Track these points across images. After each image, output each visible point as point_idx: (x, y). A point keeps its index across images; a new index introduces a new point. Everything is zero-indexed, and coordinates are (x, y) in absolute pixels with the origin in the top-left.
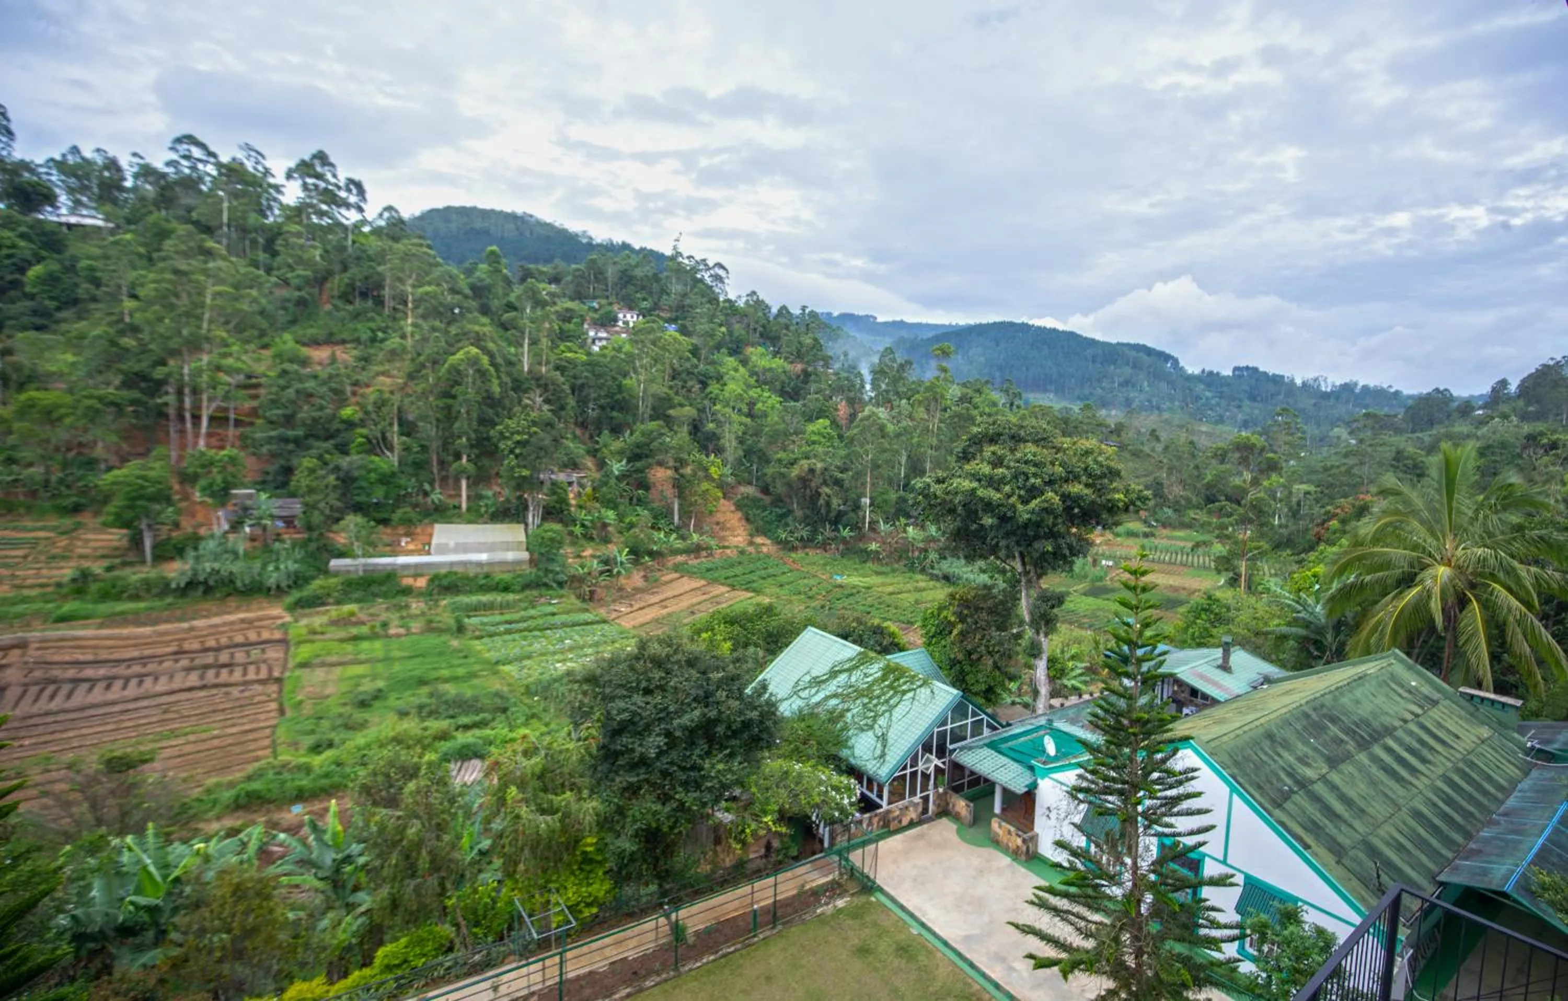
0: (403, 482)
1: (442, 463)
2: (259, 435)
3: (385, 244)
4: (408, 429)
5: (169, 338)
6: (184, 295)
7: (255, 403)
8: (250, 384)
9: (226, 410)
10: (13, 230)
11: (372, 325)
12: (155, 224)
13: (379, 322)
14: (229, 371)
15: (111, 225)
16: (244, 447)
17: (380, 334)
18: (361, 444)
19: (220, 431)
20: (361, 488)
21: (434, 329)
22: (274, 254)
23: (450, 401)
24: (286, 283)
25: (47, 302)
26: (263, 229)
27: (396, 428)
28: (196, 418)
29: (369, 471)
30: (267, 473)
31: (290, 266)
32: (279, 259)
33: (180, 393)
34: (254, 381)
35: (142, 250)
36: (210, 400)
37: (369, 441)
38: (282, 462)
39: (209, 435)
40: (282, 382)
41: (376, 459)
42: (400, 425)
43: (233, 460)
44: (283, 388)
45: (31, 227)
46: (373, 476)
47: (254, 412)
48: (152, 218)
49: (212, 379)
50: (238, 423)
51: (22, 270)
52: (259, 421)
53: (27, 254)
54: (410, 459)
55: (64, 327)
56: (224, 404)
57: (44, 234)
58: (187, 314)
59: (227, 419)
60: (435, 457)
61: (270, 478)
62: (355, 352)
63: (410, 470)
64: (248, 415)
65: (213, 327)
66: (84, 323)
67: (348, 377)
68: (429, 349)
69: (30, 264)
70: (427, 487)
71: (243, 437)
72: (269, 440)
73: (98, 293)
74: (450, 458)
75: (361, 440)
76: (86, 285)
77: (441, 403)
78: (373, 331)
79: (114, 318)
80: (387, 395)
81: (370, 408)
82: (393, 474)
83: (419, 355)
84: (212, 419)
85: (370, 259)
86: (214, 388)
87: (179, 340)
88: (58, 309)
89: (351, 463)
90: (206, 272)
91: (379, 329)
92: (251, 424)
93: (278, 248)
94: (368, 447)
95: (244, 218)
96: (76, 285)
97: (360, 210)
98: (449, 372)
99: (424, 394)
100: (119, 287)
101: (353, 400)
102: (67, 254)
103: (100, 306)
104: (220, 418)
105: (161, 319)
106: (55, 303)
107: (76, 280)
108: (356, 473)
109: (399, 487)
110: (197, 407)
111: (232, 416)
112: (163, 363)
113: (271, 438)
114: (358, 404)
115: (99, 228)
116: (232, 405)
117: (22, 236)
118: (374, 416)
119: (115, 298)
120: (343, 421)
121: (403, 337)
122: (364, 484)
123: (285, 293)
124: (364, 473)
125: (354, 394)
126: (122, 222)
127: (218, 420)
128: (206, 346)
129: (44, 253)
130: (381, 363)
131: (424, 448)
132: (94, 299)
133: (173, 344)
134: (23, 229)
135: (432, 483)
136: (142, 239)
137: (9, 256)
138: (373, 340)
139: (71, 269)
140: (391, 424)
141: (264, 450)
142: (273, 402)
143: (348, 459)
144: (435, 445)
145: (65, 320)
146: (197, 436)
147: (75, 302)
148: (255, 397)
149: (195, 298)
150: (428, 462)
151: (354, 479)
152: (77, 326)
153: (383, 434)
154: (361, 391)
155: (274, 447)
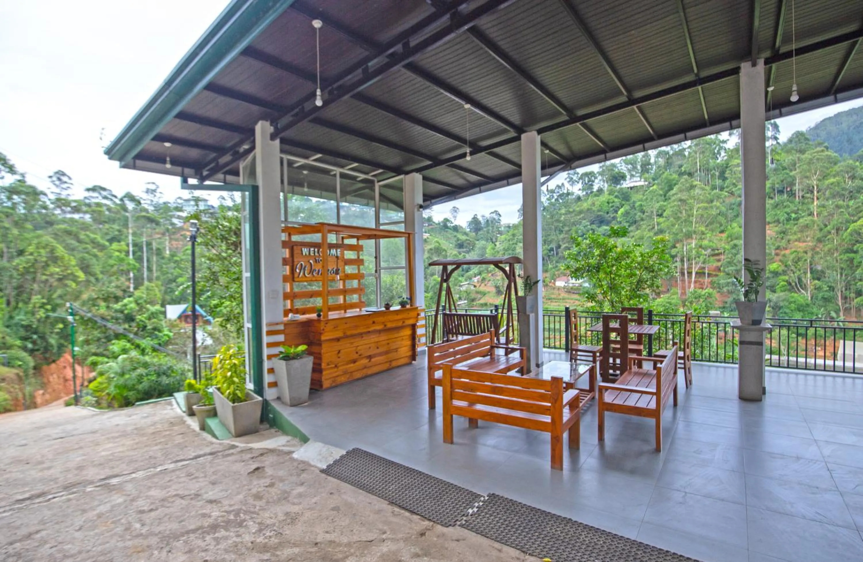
0: (815, 310)
1: (845, 298)
2: (722, 281)
3: (795, 156)
4: (818, 276)
5: (677, 234)
6: (684, 212)
7: (719, 264)
8: (716, 254)
9: (704, 268)
10: (613, 195)
11: (788, 210)
12: (666, 178)
13: (793, 207)
14: (705, 249)
15: (647, 183)
16: (713, 288)
17: (793, 215)
18: (783, 286)
19: (700, 279)
20: (785, 313)
21: (838, 207)
22: (724, 179)
23: (852, 255)
24: (732, 194)
25: (625, 224)
26: (718, 166)
27: (809, 275)
28: (690, 273)
29: (790, 303)
30: (726, 302)
31: (734, 184)
32: (727, 182)
33: (682, 261)
34: (716, 252)
35: (661, 192)
36: (696, 263)
37: (790, 284)
38: (734, 296)
39: (695, 282)
40: (734, 251)
41: (796, 295)
42: (811, 273)
43: (710, 295)
44: (735, 255)
45: (619, 192)
46: (793, 306)
47: (718, 269)
48: (664, 176)
49: (697, 252)
50: (709, 275)
51: (616, 212)
52: (722, 274)
53: (618, 204)
54: (820, 295)
55: (632, 234)
56: (702, 265)
57: (623, 194)
58: (685, 221)
59: (704, 273)
60: (839, 294)
61: (727, 305)
62: (777, 229)
63: (821, 303)
64: (715, 270)
65: (697, 225)
66: (639, 231)
67: (773, 244)
68: (836, 220)
69: (619, 209)
70: (833, 314)
71: (712, 283)
72: (728, 284)
73: (644, 216)
74: (853, 295)
75: (783, 283)
76: (639, 214)
77: (845, 257)
78: (788, 214)
79: (651, 227)
80: (800, 255)
81: (790, 263)
82: (808, 305)
83: (826, 226)
84: (697, 273)
85: (784, 168)
86: (699, 257)
87: (682, 234)
88: (629, 226)
89: (779, 297)
90: (693, 198)
91: (792, 212)
92: (716, 276)
93: (726, 175)
94: (788, 287)
95: (708, 163)
96: (635, 214)
97: (776, 138)
98: (851, 235)
99: (830, 252)
100: (652, 212)
101: (777, 258)
102: (632, 201)
103: (645, 222)
104: (700, 273)
105: (673, 225)
106: (628, 224)
107: (635, 212)
108: (782, 304)
109: (812, 313)
110: (690, 268)
111: (707, 272)
112: (674, 247)
113: (728, 283)
114: (781, 261)
115: (643, 186)
116: (707, 266)
117: (616, 197)
118: (793, 268)
119: (650, 217)
120: (771, 272)
121: (811, 214)
122: (787, 311)
123: (732, 200)
124: (787, 304)
125: (777, 255)
126: (651, 180)
127: (700, 274)
128: (694, 236)
129: (623, 202)
130: (795, 233)
131: (832, 289)
132: (642, 220)
133: (679, 237)
134: (616, 194)
135: (837, 312)
136: (660, 187)
137: (612, 206)
138: (788, 220)
139: (633, 207)
140: (805, 273)
141: (725, 289)
142: (729, 263)
143: (776, 295)
144: (840, 286)
145: (632, 231)
146: (690, 282)
147: (635, 222)
148: (719, 260)
149: (689, 213)
150: (835, 298)
151: (780, 308)
152: (637, 233)
153: (800, 279)
154: (783, 252)
155: (730, 288)
